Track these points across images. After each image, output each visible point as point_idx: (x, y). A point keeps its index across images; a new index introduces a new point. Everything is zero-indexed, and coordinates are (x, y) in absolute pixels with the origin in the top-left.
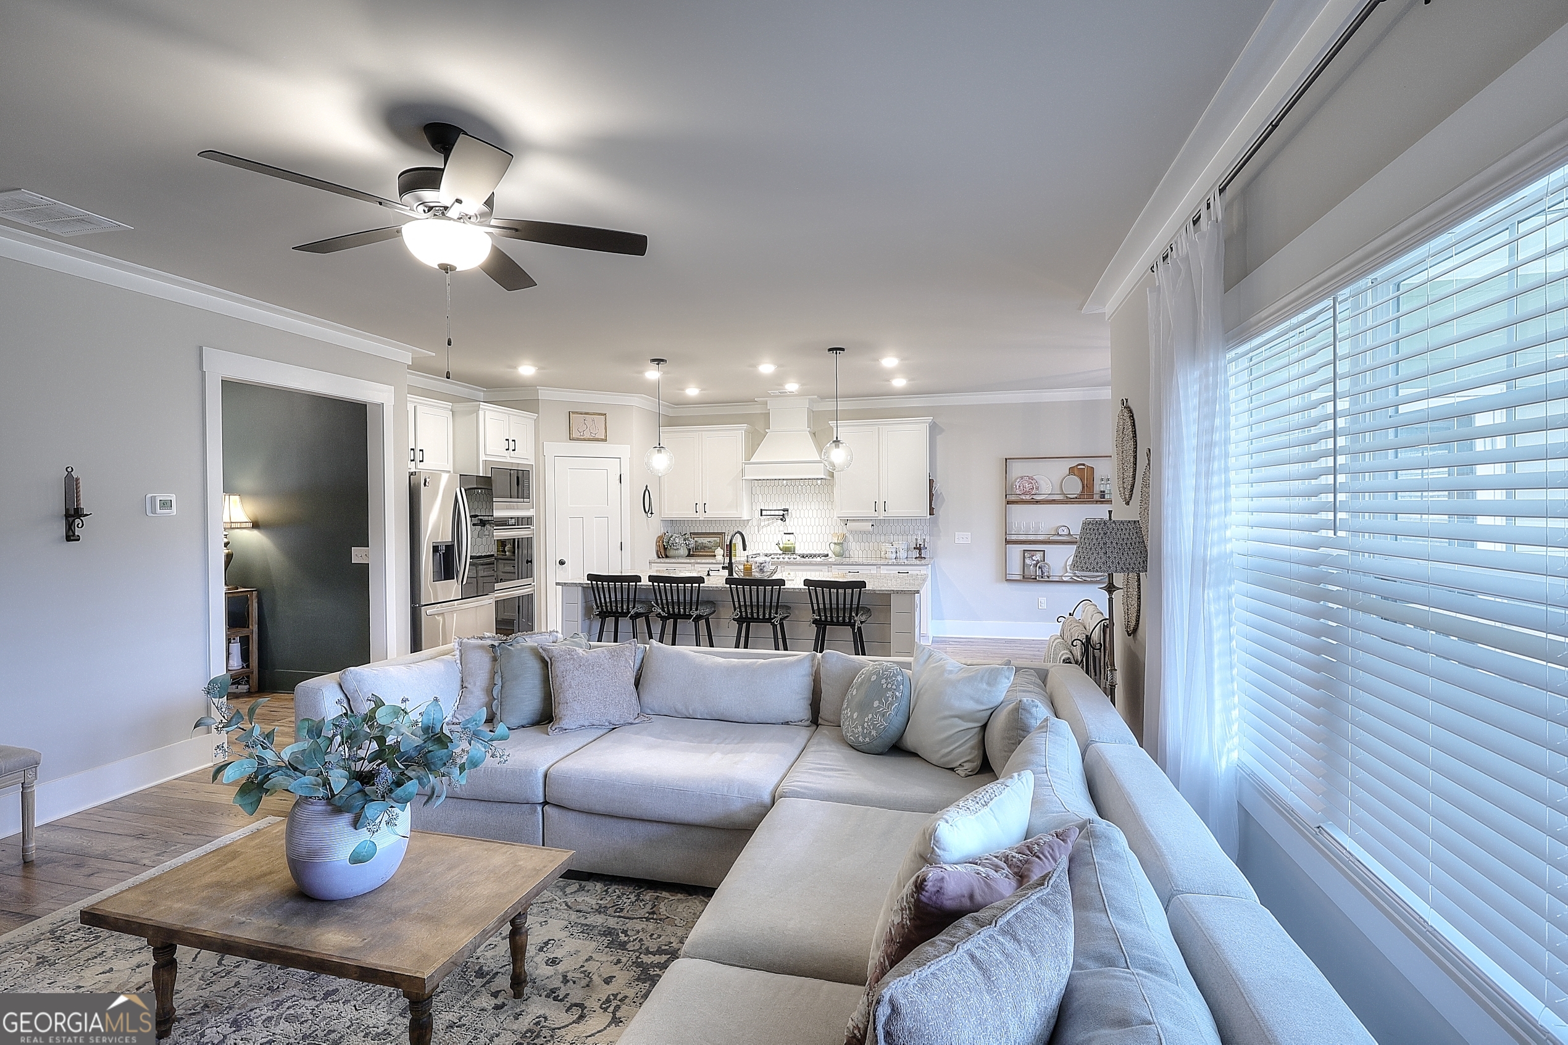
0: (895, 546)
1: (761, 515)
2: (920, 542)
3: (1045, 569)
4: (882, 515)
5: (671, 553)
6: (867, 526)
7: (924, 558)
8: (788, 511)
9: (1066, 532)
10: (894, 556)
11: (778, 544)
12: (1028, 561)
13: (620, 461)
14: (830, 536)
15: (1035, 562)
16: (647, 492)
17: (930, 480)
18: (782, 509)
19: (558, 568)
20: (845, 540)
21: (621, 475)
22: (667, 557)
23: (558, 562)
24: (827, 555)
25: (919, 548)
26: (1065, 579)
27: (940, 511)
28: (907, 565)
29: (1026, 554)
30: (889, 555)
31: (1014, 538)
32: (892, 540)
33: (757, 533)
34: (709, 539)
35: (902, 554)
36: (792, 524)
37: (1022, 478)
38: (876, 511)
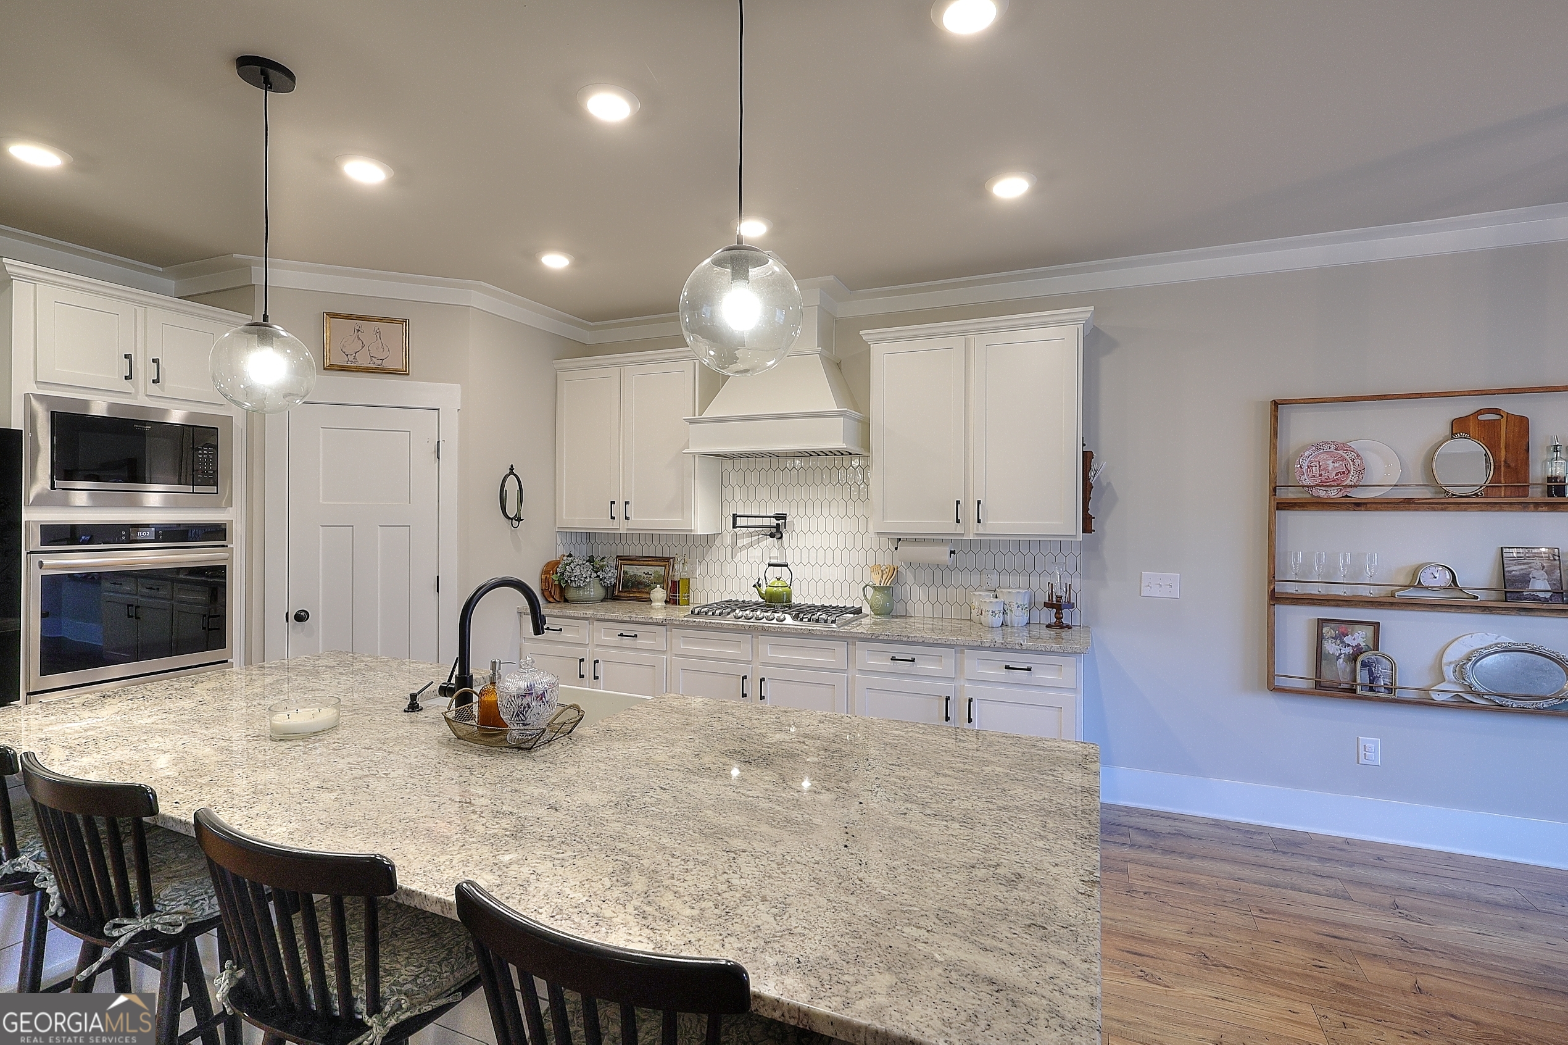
0: (1001, 599)
1: (734, 526)
2: (1059, 591)
3: (1383, 669)
4: (972, 531)
5: (571, 594)
6: (941, 554)
7: (1069, 627)
8: (785, 518)
9: (1443, 578)
10: (998, 620)
11: (757, 586)
12: (1330, 647)
13: (439, 412)
14: (867, 571)
15: (1349, 650)
16: (511, 481)
17: (1083, 452)
18: (772, 514)
19: (293, 627)
20: (896, 581)
21: (438, 442)
22: (566, 601)
23: (291, 617)
24: (859, 611)
25: (1057, 605)
26: (1438, 697)
27: (1108, 525)
28: (1028, 651)
29: (1325, 630)
30: (988, 619)
31: (1291, 589)
32: (995, 584)
33: (729, 559)
34: (647, 569)
35: (1018, 616)
36: (793, 544)
37: (1318, 446)
38: (958, 521)
